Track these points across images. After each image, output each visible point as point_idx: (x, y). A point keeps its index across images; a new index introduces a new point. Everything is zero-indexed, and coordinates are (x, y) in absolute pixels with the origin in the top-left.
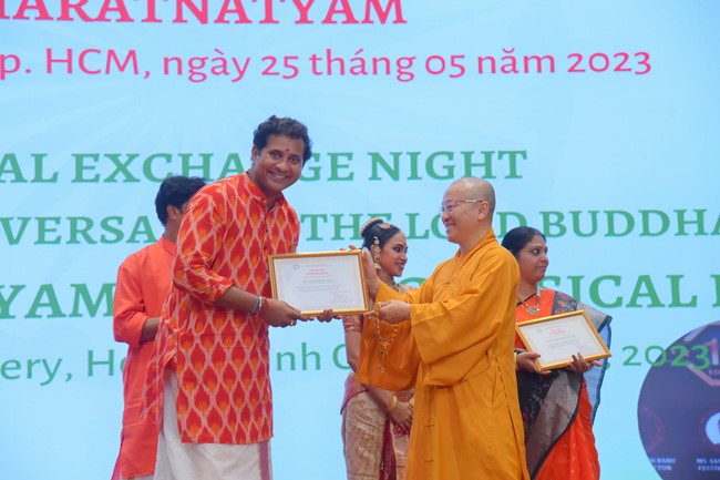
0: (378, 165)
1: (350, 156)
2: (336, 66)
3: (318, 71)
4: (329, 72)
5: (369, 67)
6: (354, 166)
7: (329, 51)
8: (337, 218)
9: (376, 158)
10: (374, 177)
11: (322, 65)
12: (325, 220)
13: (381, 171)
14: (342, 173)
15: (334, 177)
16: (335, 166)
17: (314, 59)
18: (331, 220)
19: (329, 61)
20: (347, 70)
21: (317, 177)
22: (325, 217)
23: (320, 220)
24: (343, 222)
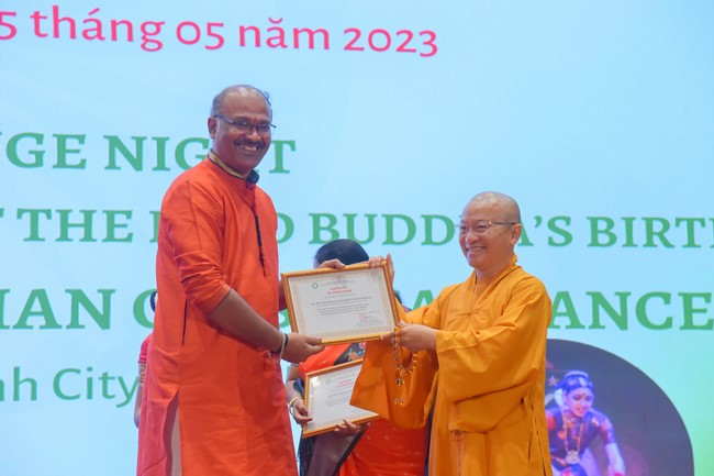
0: (118, 152)
1: (81, 139)
2: (64, 27)
3: (42, 31)
4: (56, 35)
5: (106, 31)
6: (86, 151)
7: (56, 9)
8: (64, 214)
9: (115, 142)
10: (112, 165)
11: (47, 26)
12: (49, 217)
13: (120, 159)
14: (71, 159)
15: (61, 164)
16: (62, 151)
17: (37, 17)
18: (56, 217)
19: (56, 21)
20: (79, 32)
21: (39, 163)
22: (48, 213)
23: (42, 216)
24: (72, 219)
